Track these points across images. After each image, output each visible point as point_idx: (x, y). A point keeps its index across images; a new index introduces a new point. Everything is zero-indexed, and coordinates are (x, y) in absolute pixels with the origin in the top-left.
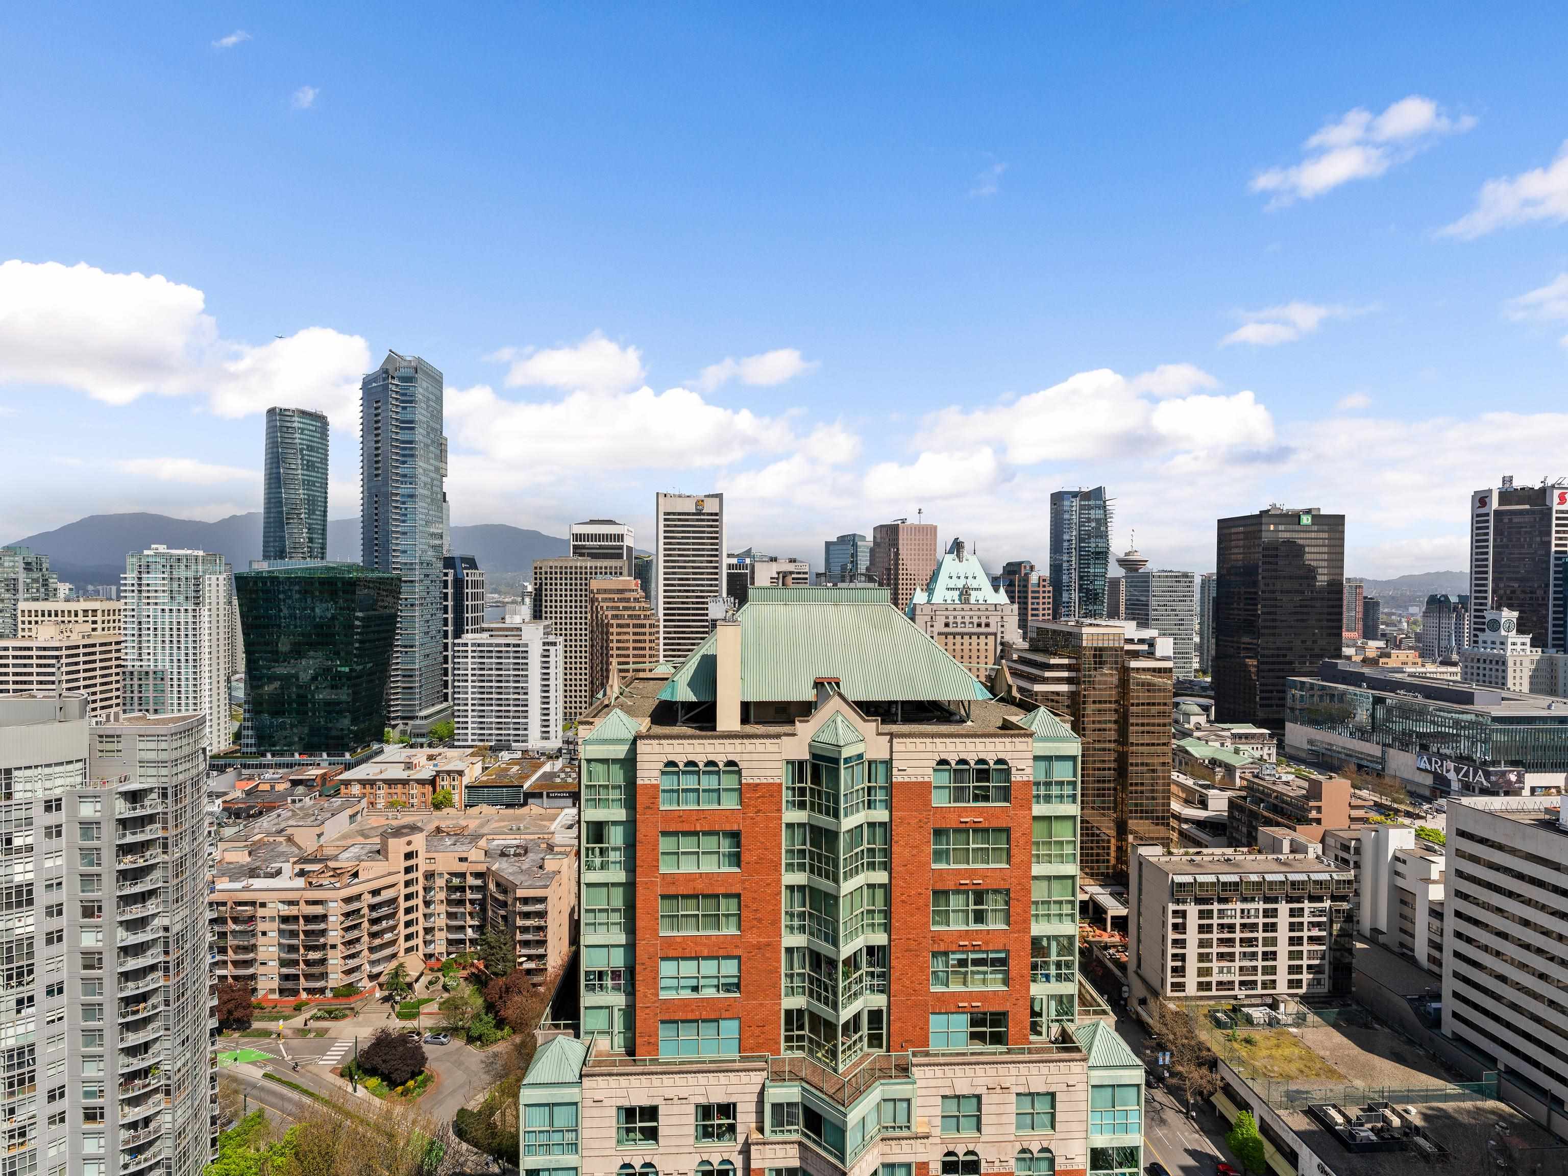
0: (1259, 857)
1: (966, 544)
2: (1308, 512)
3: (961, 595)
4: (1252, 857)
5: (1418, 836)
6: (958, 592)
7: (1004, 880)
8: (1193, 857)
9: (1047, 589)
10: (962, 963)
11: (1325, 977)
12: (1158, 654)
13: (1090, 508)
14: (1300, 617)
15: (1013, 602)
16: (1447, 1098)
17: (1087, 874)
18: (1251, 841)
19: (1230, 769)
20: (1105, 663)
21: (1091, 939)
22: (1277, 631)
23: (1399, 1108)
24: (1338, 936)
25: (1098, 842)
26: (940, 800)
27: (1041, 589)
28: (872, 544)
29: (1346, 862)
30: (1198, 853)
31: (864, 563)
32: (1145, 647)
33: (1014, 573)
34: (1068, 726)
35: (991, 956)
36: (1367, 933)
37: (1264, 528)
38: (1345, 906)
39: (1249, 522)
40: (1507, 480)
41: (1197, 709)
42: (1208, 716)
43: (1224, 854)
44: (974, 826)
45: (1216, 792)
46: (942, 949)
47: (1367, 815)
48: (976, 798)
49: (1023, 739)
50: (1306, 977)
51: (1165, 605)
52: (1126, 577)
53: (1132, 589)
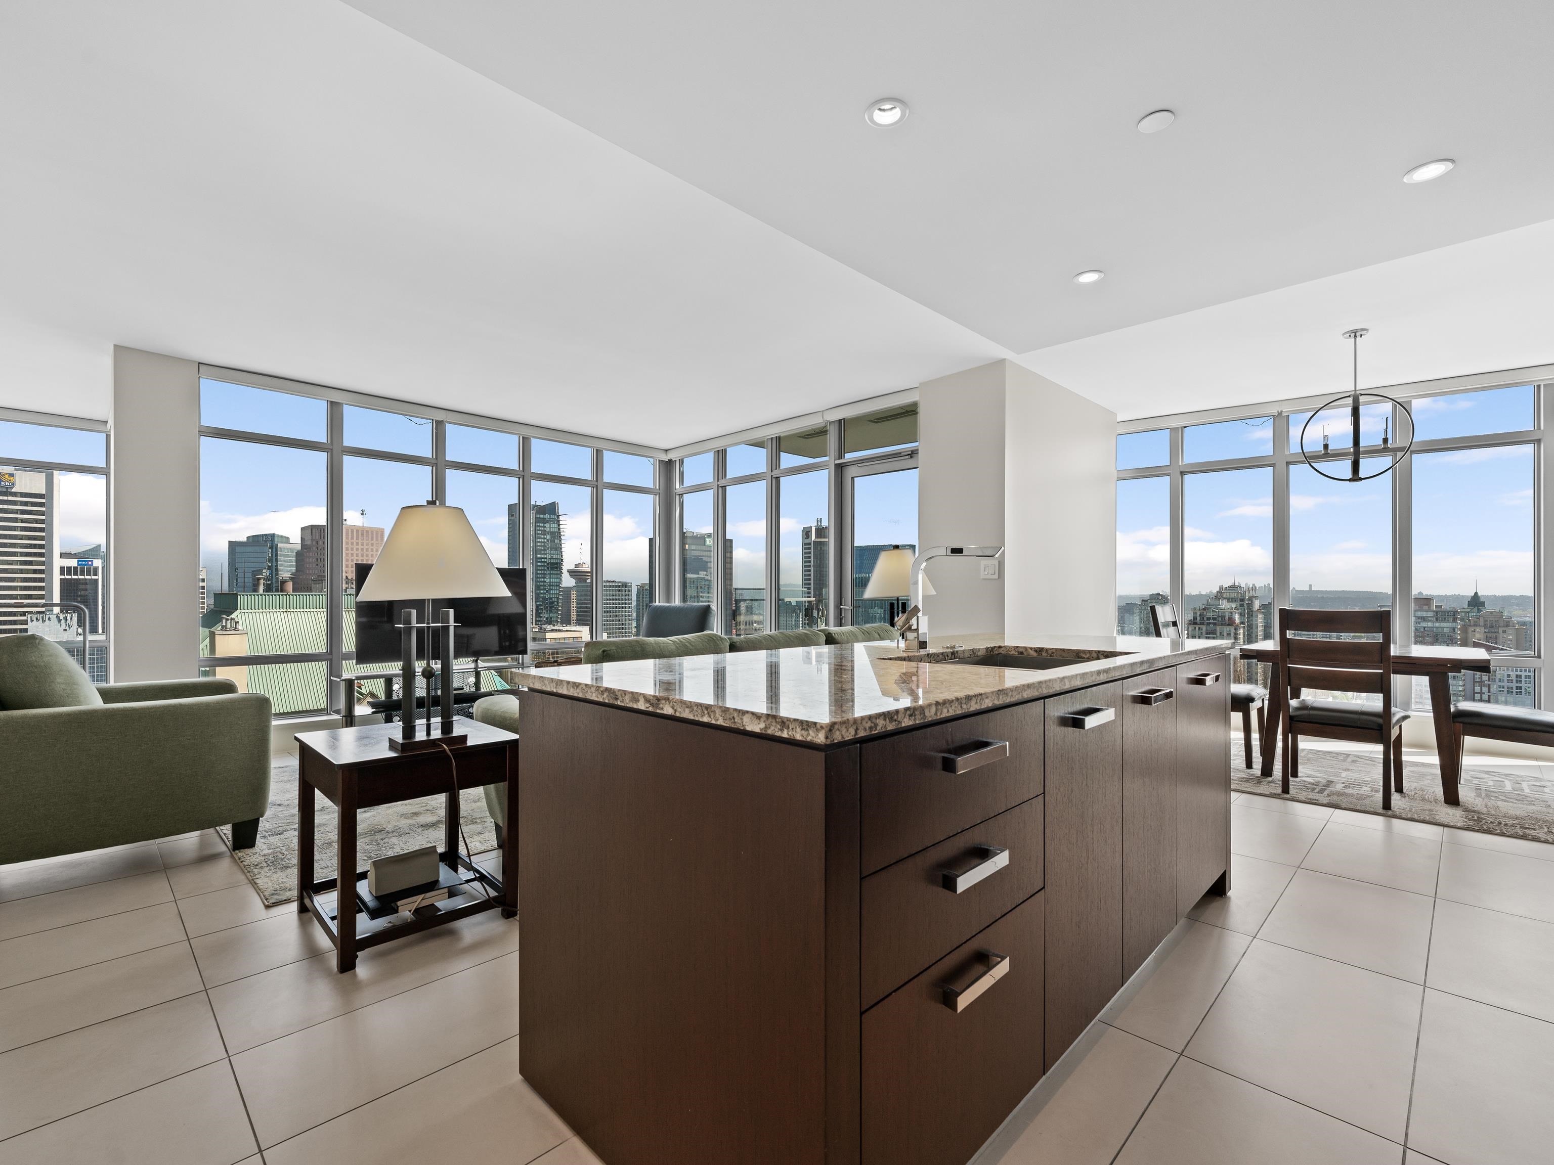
13: (545, 521)
31: (286, 570)
51: (610, 612)
52: (577, 587)
53: (582, 598)
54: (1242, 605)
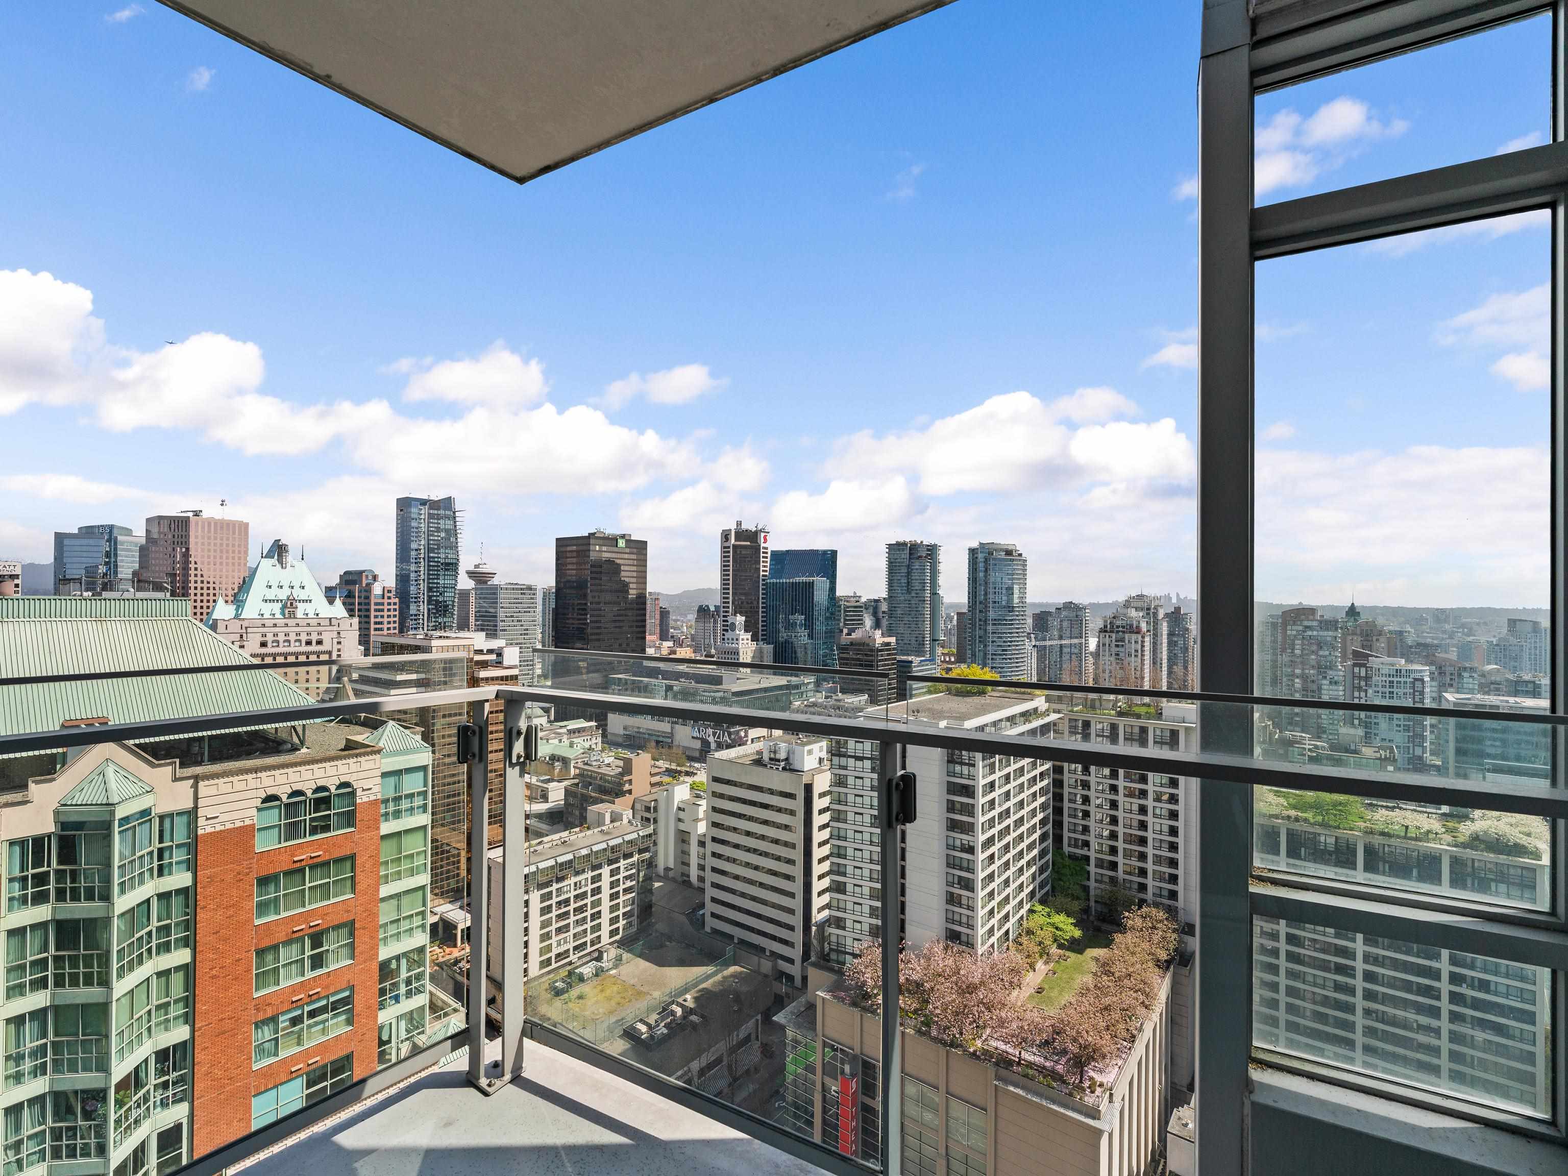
0: (589, 833)
1: (290, 548)
2: (623, 536)
3: (284, 607)
4: (583, 834)
5: (692, 788)
6: (280, 605)
7: (348, 911)
8: (536, 848)
9: (393, 601)
10: (295, 1021)
11: (634, 919)
12: (506, 663)
13: (439, 517)
14: (617, 624)
15: (352, 616)
16: (708, 977)
17: (436, 895)
18: (582, 822)
19: (565, 761)
20: (454, 675)
21: (441, 960)
22: (601, 637)
23: (680, 1000)
24: (643, 881)
25: (448, 858)
26: (264, 843)
27: (386, 601)
28: (143, 541)
29: (648, 820)
30: (540, 843)
31: (128, 565)
32: (493, 657)
33: (354, 582)
34: (418, 737)
35: (332, 999)
36: (662, 873)
37: (592, 548)
38: (647, 855)
39: (580, 542)
40: (739, 524)
41: (540, 712)
42: (548, 717)
43: (561, 838)
44: (311, 862)
45: (555, 784)
46: (269, 1014)
47: (661, 780)
48: (314, 831)
49: (371, 757)
50: (622, 923)
51: (512, 616)
52: (476, 589)
53: (481, 601)
54: (1148, 614)
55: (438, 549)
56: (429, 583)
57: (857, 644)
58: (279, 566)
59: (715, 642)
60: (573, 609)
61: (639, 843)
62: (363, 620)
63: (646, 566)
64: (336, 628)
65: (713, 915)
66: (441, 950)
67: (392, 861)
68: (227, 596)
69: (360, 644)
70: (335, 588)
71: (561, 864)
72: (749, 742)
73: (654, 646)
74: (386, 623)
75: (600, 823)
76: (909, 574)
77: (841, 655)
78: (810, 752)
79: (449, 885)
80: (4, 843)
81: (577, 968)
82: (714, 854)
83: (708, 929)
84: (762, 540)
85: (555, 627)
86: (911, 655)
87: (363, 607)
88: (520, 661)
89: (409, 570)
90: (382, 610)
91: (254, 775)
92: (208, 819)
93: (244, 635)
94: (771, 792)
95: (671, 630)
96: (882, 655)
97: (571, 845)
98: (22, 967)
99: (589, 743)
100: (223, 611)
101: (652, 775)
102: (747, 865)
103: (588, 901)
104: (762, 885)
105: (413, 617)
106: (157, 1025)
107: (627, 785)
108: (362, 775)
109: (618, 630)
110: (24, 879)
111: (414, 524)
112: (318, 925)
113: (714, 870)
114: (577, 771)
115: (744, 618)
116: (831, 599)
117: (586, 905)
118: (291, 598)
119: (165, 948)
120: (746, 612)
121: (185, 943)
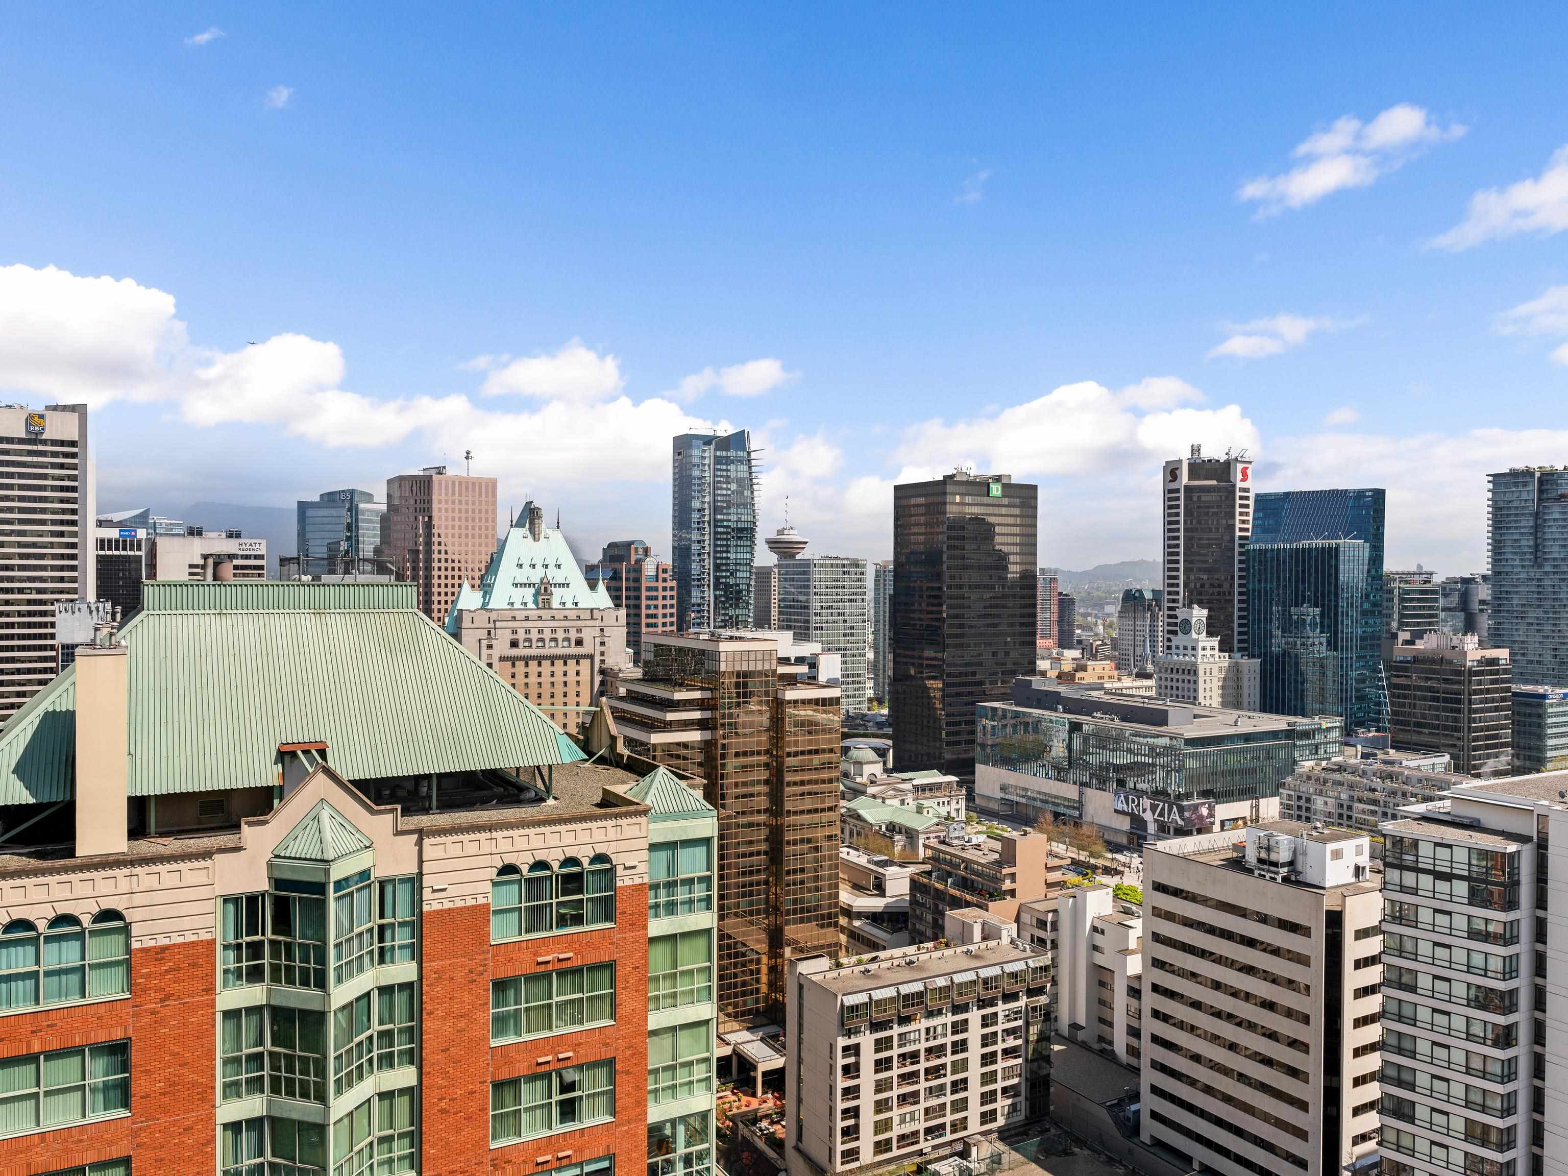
0: (948, 952)
1: (544, 512)
2: (998, 479)
3: (537, 594)
4: (938, 954)
5: (1116, 897)
6: (532, 590)
7: (606, 1044)
8: (868, 967)
9: (669, 584)
11: (1021, 1100)
12: (822, 678)
13: (728, 461)
14: (990, 621)
15: (618, 606)
17: (727, 1015)
18: (937, 933)
19: (911, 835)
20: (751, 694)
21: (733, 1112)
22: (965, 640)
24: (1035, 1041)
25: (744, 965)
26: (503, 931)
27: (661, 584)
28: (384, 507)
29: (1042, 942)
30: (874, 959)
31: (369, 540)
32: (804, 669)
33: (620, 559)
34: (699, 794)
35: (587, 1169)
36: (1066, 1031)
37: (949, 499)
38: (1043, 1000)
39: (932, 490)
40: (1196, 450)
41: (872, 755)
42: (885, 763)
43: (905, 955)
44: (559, 966)
45: (895, 869)
47: (1064, 878)
48: (562, 921)
49: (634, 820)
50: (1002, 1104)
51: (830, 607)
52: (779, 566)
53: (787, 584)
55: (728, 507)
56: (715, 558)
57: (1424, 661)
58: (530, 537)
59: (1153, 652)
60: (921, 596)
61: (1029, 978)
62: (632, 611)
63: (1035, 526)
64: (598, 623)
65: (1154, 1115)
66: (734, 1098)
67: (665, 977)
68: (473, 578)
69: (628, 645)
70: (597, 566)
71: (907, 996)
72: (1217, 827)
73: (1050, 657)
74: (660, 616)
75: (965, 937)
76: (1537, 529)
77: (1395, 680)
78: (1337, 855)
79: (745, 1003)
80: (218, 899)
81: (930, 1162)
82: (1156, 1014)
83: (1145, 1137)
84: (1239, 476)
85: (895, 625)
86: (1542, 683)
87: (632, 593)
88: (843, 676)
89: (690, 539)
90: (656, 598)
91: (488, 835)
92: (434, 891)
93: (493, 631)
94: (1264, 919)
95: (1078, 631)
96: (1480, 683)
97: (920, 969)
98: (238, 1060)
99: (947, 808)
100: (469, 599)
101: (1049, 869)
102: (1215, 1039)
103: (948, 1059)
104: (1242, 1078)
105: (696, 608)
106: (380, 1164)
107: (1008, 882)
108: (623, 846)
109: (991, 630)
110: (239, 947)
111: (696, 473)
112: (569, 1058)
113: (1155, 1039)
114: (929, 853)
115: (1205, 612)
116: (1373, 578)
117: (944, 1066)
118: (545, 581)
119: (387, 1061)
120: (1209, 602)
121: (411, 1057)
